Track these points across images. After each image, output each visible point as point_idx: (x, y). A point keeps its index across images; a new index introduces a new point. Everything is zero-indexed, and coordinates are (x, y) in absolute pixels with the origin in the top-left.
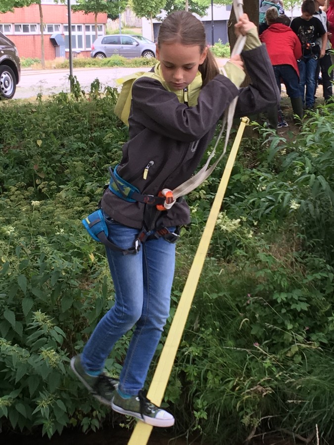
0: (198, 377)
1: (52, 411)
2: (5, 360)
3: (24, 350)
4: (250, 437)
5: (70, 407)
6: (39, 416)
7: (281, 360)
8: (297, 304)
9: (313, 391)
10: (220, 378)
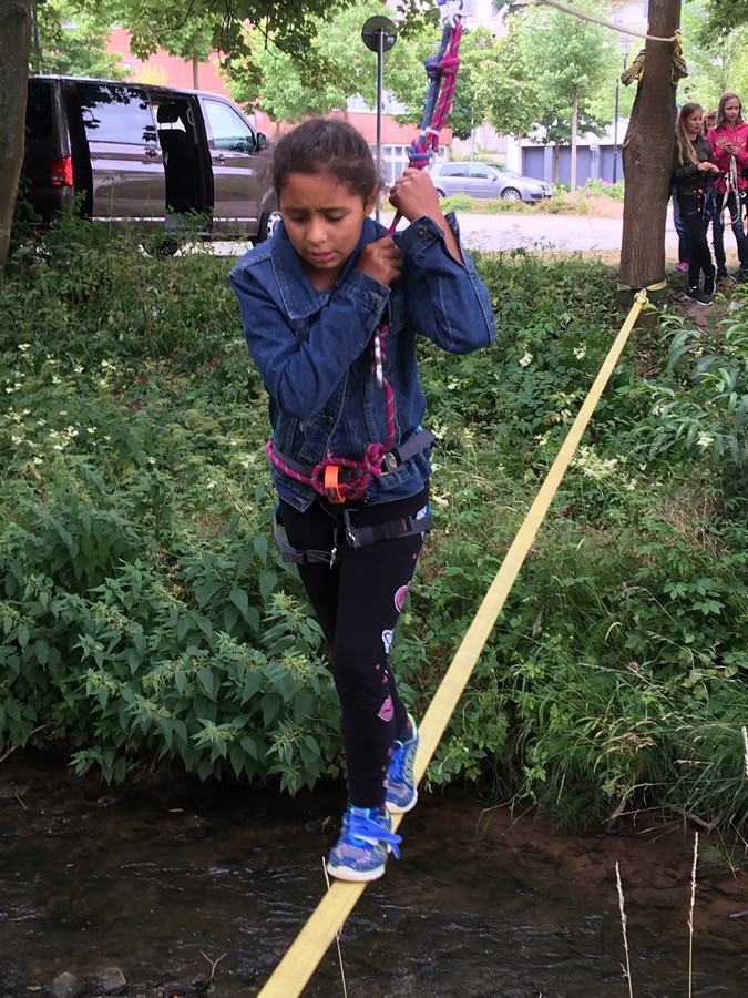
0: (535, 712)
1: (297, 754)
2: (228, 668)
3: (257, 652)
4: (614, 816)
5: (327, 748)
6: (276, 759)
7: (672, 692)
8: (704, 602)
9: (722, 747)
10: (570, 716)
